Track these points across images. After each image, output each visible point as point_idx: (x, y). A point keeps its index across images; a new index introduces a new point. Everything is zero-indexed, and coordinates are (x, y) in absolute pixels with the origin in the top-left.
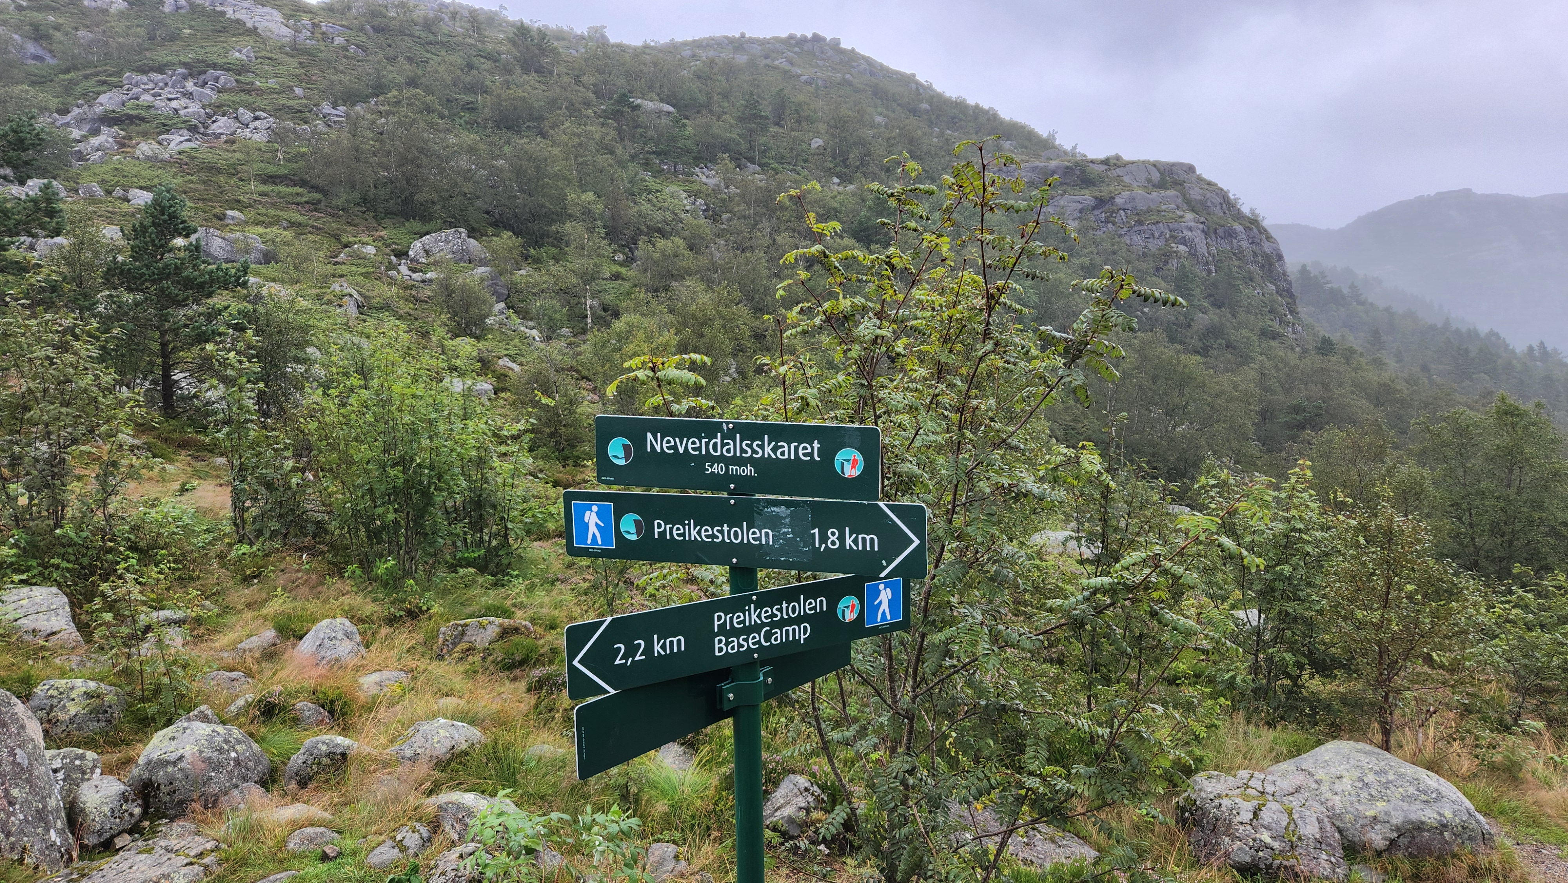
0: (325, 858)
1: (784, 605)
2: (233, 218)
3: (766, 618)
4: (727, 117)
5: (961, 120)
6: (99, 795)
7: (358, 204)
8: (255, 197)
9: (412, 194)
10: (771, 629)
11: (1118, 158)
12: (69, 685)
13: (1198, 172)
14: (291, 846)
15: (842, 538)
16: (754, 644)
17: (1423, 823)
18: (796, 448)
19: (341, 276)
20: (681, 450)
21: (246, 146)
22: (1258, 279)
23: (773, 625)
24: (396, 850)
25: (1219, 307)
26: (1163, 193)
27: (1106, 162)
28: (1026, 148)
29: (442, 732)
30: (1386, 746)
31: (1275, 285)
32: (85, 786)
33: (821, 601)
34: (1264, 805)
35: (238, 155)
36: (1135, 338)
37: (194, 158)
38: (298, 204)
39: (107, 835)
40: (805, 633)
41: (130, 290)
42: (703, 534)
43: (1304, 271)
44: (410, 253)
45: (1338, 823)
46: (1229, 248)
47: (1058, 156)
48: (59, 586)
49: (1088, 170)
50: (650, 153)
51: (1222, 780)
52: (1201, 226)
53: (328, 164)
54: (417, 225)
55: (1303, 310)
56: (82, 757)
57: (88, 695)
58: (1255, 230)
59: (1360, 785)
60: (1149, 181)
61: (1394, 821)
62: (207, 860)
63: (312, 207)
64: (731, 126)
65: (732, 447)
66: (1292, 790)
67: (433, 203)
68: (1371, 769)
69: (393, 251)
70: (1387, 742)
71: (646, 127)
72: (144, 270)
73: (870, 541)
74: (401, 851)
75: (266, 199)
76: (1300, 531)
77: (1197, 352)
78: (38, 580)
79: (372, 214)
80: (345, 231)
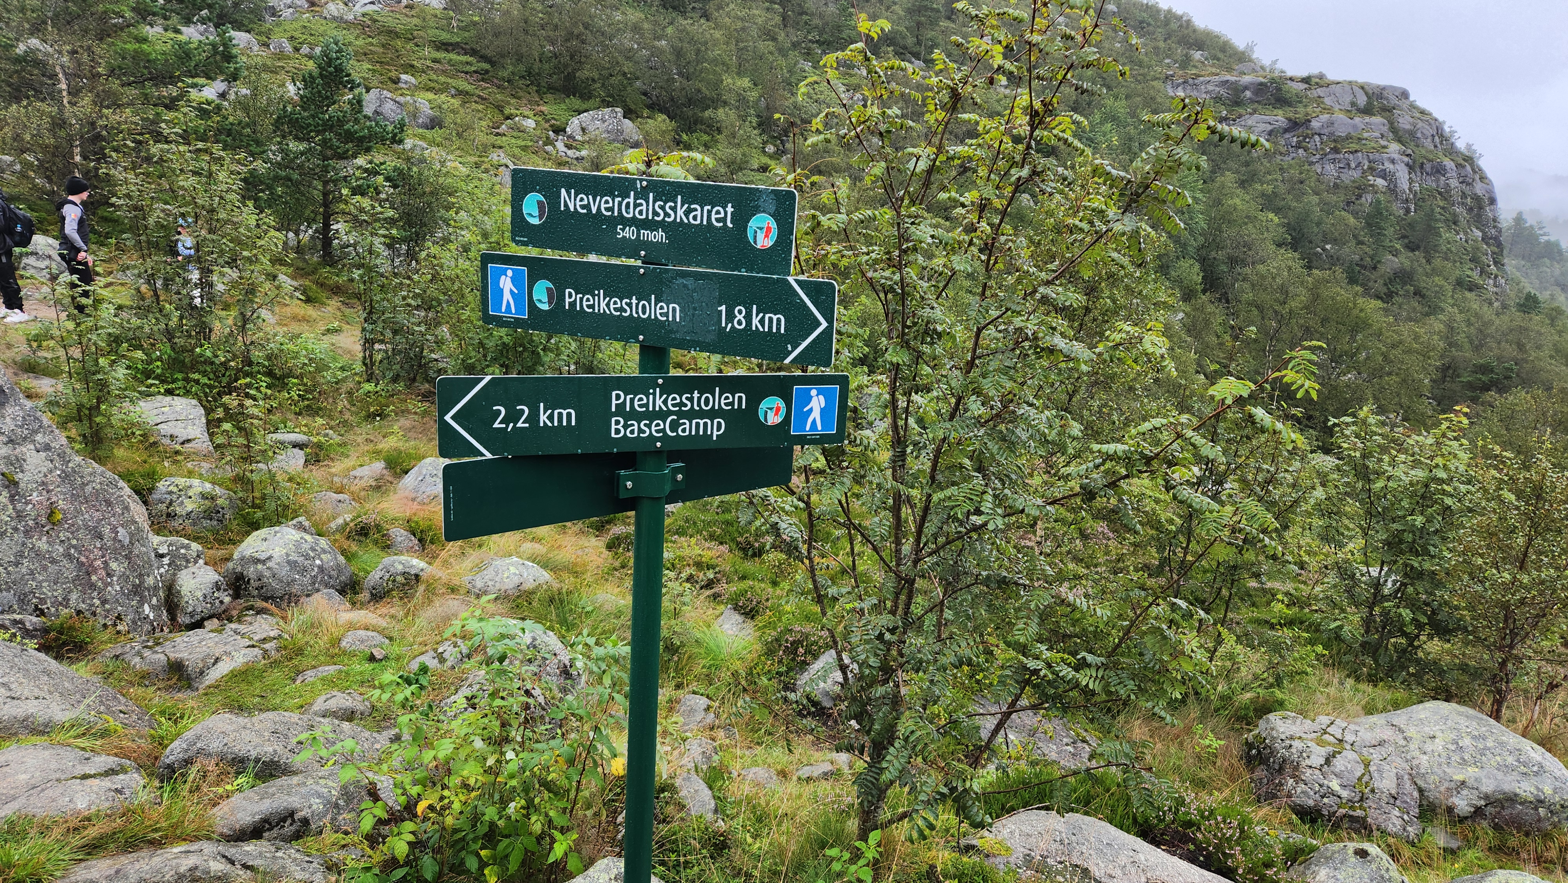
0: (372, 658)
1: (696, 395)
2: (406, 82)
3: (674, 405)
4: (896, 8)
5: (1149, 24)
6: (196, 580)
7: (523, 77)
8: (428, 63)
9: (575, 70)
10: (679, 419)
11: (1321, 76)
12: (188, 484)
13: (1411, 99)
14: (344, 644)
15: (748, 317)
16: (657, 431)
17: (1516, 795)
18: (709, 212)
19: (501, 147)
20: (594, 211)
21: (423, 11)
22: (1463, 222)
23: (681, 414)
24: (436, 661)
25: (1413, 250)
26: (1367, 119)
27: (1306, 80)
28: (1218, 59)
29: (511, 568)
30: (1496, 715)
31: (1481, 231)
32: (184, 572)
33: (740, 398)
34: (1340, 753)
35: (415, 21)
36: (1309, 275)
37: (375, 21)
38: (466, 73)
39: (198, 617)
40: (719, 429)
41: (297, 138)
42: (612, 306)
43: (1519, 220)
44: (568, 129)
45: (1419, 782)
46: (1434, 185)
47: (1254, 70)
48: (200, 401)
49: (1285, 88)
50: (813, 42)
51: (1298, 722)
52: (1406, 159)
53: (496, 35)
54: (576, 103)
55: (1511, 264)
56: (187, 547)
57: (203, 496)
58: (1468, 168)
59: (1453, 747)
60: (1353, 104)
61: (1484, 789)
62: (267, 646)
63: (480, 77)
64: (900, 18)
65: (644, 208)
66: (1374, 742)
67: (593, 80)
68: (1469, 733)
69: (551, 126)
70: (1498, 711)
71: (812, 14)
72: (310, 121)
73: (777, 322)
74: (440, 662)
75: (437, 66)
76: (1442, 481)
77: (1378, 297)
78: (182, 392)
79: (535, 88)
80: (508, 103)
